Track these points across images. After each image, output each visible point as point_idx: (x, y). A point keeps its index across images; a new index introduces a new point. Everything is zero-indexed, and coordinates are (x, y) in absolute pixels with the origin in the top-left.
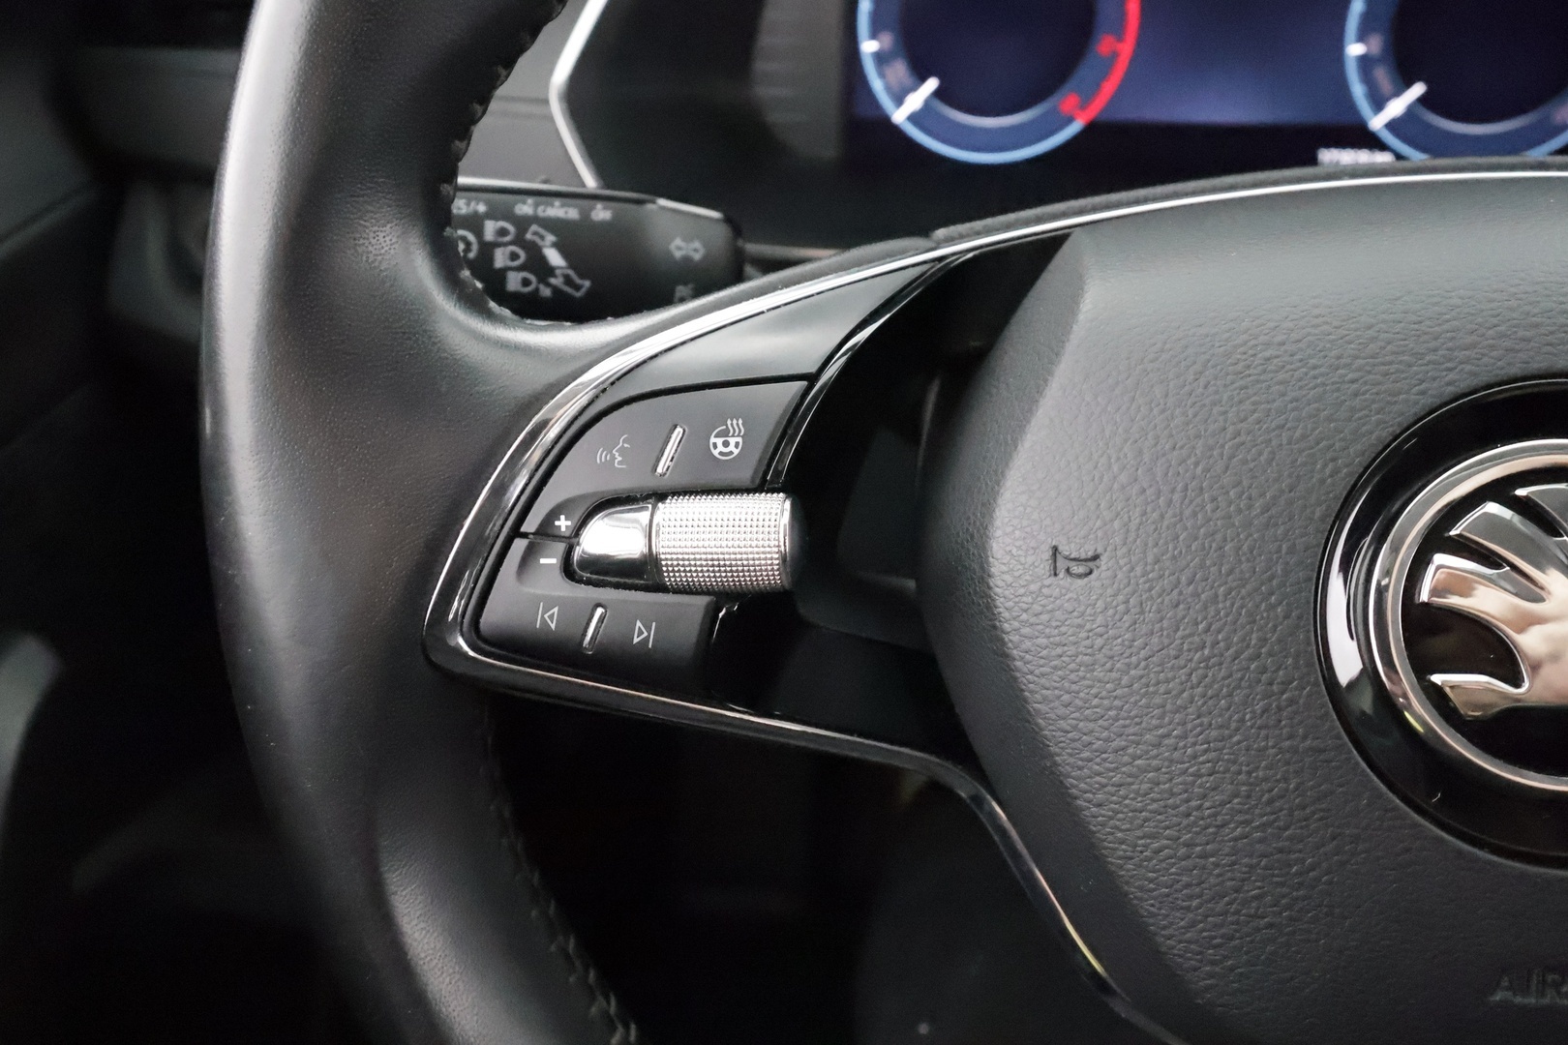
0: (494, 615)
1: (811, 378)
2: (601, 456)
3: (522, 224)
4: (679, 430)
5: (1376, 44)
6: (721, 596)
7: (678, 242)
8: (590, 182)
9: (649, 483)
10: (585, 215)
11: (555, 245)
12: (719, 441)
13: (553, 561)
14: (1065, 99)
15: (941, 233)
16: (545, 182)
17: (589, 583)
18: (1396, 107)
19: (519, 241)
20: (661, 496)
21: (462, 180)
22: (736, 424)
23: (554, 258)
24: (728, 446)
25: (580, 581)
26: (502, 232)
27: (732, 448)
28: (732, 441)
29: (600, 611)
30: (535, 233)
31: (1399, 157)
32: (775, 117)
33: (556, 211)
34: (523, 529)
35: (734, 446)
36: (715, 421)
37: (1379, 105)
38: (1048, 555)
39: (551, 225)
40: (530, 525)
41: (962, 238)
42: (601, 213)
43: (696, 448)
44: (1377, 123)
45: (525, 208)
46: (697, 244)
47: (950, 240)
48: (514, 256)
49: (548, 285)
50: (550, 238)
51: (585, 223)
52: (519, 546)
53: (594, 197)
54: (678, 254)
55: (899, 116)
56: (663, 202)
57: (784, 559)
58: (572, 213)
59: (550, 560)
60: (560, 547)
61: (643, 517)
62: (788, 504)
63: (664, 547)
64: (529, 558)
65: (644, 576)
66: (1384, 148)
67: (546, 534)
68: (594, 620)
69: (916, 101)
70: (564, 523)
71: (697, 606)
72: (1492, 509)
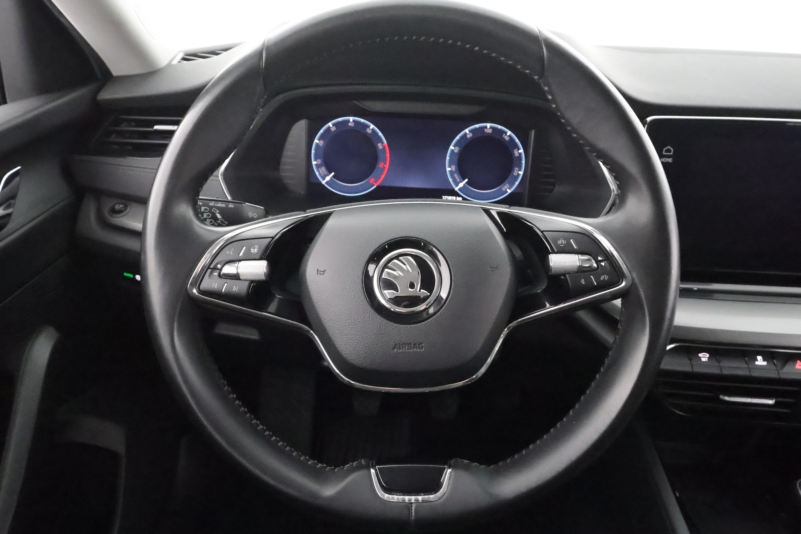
0: (202, 287)
1: (273, 238)
2: (228, 252)
3: (211, 207)
4: (245, 248)
5: (454, 168)
6: (252, 281)
7: (250, 213)
8: (229, 198)
9: (238, 258)
10: (227, 206)
11: (219, 213)
12: (253, 250)
13: (217, 274)
14: (371, 179)
15: (308, 211)
16: (217, 198)
17: (224, 278)
18: (461, 185)
19: (210, 212)
20: (240, 261)
21: (200, 197)
22: (257, 246)
23: (219, 216)
24: (255, 250)
25: (222, 278)
26: (206, 209)
27: (255, 251)
28: (256, 250)
29: (226, 284)
30: (214, 210)
31: (464, 199)
32: (287, 181)
33: (220, 205)
34: (210, 267)
35: (256, 251)
36: (253, 246)
37: (457, 185)
38: (316, 271)
39: (218, 208)
40: (212, 266)
41: (313, 212)
42: (231, 206)
43: (248, 251)
44: (456, 189)
45: (212, 204)
46: (255, 214)
47: (310, 212)
48: (208, 215)
49: (217, 223)
50: (218, 211)
51: (227, 208)
52: (209, 271)
53: (229, 202)
54: (250, 216)
55: (323, 182)
56: (247, 203)
57: (265, 273)
58: (224, 206)
59: (216, 274)
60: (218, 271)
61: (236, 265)
62: (266, 262)
63: (240, 271)
64: (211, 273)
65: (236, 277)
66: (460, 196)
67: (215, 268)
68: (225, 287)
69: (328, 178)
70: (219, 266)
71: (247, 283)
72: (395, 261)
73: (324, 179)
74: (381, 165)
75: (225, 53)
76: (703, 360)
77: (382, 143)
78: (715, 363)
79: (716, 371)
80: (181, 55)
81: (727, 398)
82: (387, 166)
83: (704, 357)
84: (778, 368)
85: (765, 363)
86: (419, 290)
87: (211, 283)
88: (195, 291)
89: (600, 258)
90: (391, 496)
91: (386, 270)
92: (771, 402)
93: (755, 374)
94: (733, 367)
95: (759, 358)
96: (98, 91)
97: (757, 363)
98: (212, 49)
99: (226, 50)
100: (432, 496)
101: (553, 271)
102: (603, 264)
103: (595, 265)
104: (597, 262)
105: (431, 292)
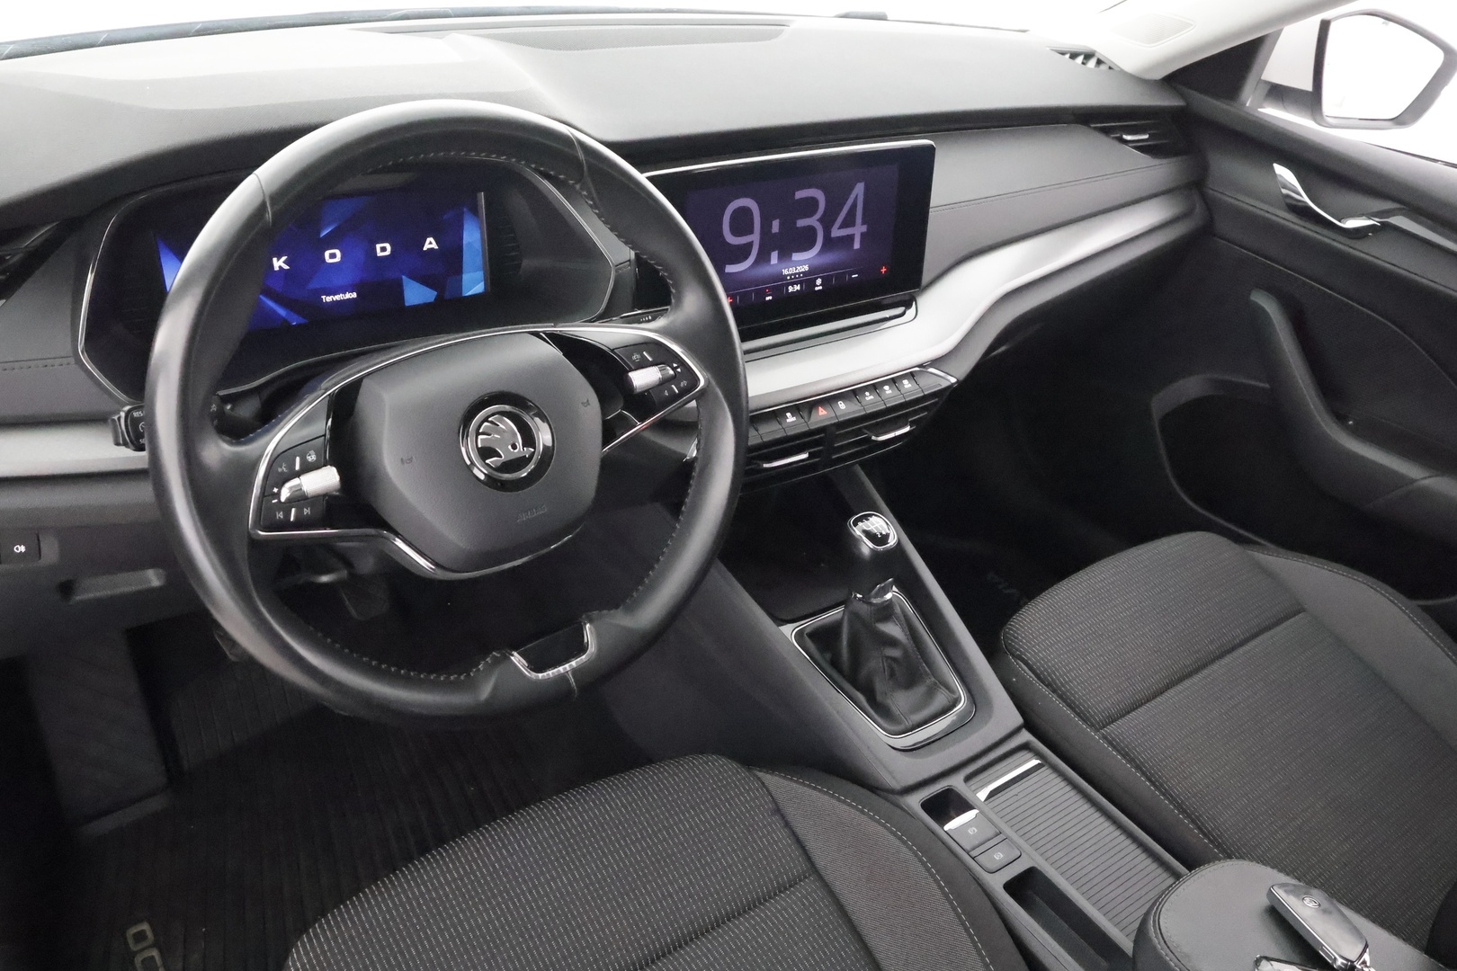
1: (325, 436)
2: (279, 471)
4: (297, 458)
12: (309, 457)
13: (276, 501)
20: (299, 475)
22: (312, 452)
24: (312, 458)
28: (313, 456)
29: (293, 509)
34: (266, 495)
35: (314, 458)
43: (304, 461)
47: (330, 388)
52: (265, 499)
57: (337, 480)
62: (336, 467)
72: (486, 424)
81: (768, 466)
84: (806, 420)
85: (794, 419)
86: (521, 451)
89: (675, 365)
90: (545, 674)
91: (480, 437)
92: (804, 456)
94: (770, 432)
95: (788, 414)
97: (788, 421)
100: (584, 657)
101: (638, 391)
102: (679, 370)
103: (671, 372)
104: (674, 369)
105: (535, 448)
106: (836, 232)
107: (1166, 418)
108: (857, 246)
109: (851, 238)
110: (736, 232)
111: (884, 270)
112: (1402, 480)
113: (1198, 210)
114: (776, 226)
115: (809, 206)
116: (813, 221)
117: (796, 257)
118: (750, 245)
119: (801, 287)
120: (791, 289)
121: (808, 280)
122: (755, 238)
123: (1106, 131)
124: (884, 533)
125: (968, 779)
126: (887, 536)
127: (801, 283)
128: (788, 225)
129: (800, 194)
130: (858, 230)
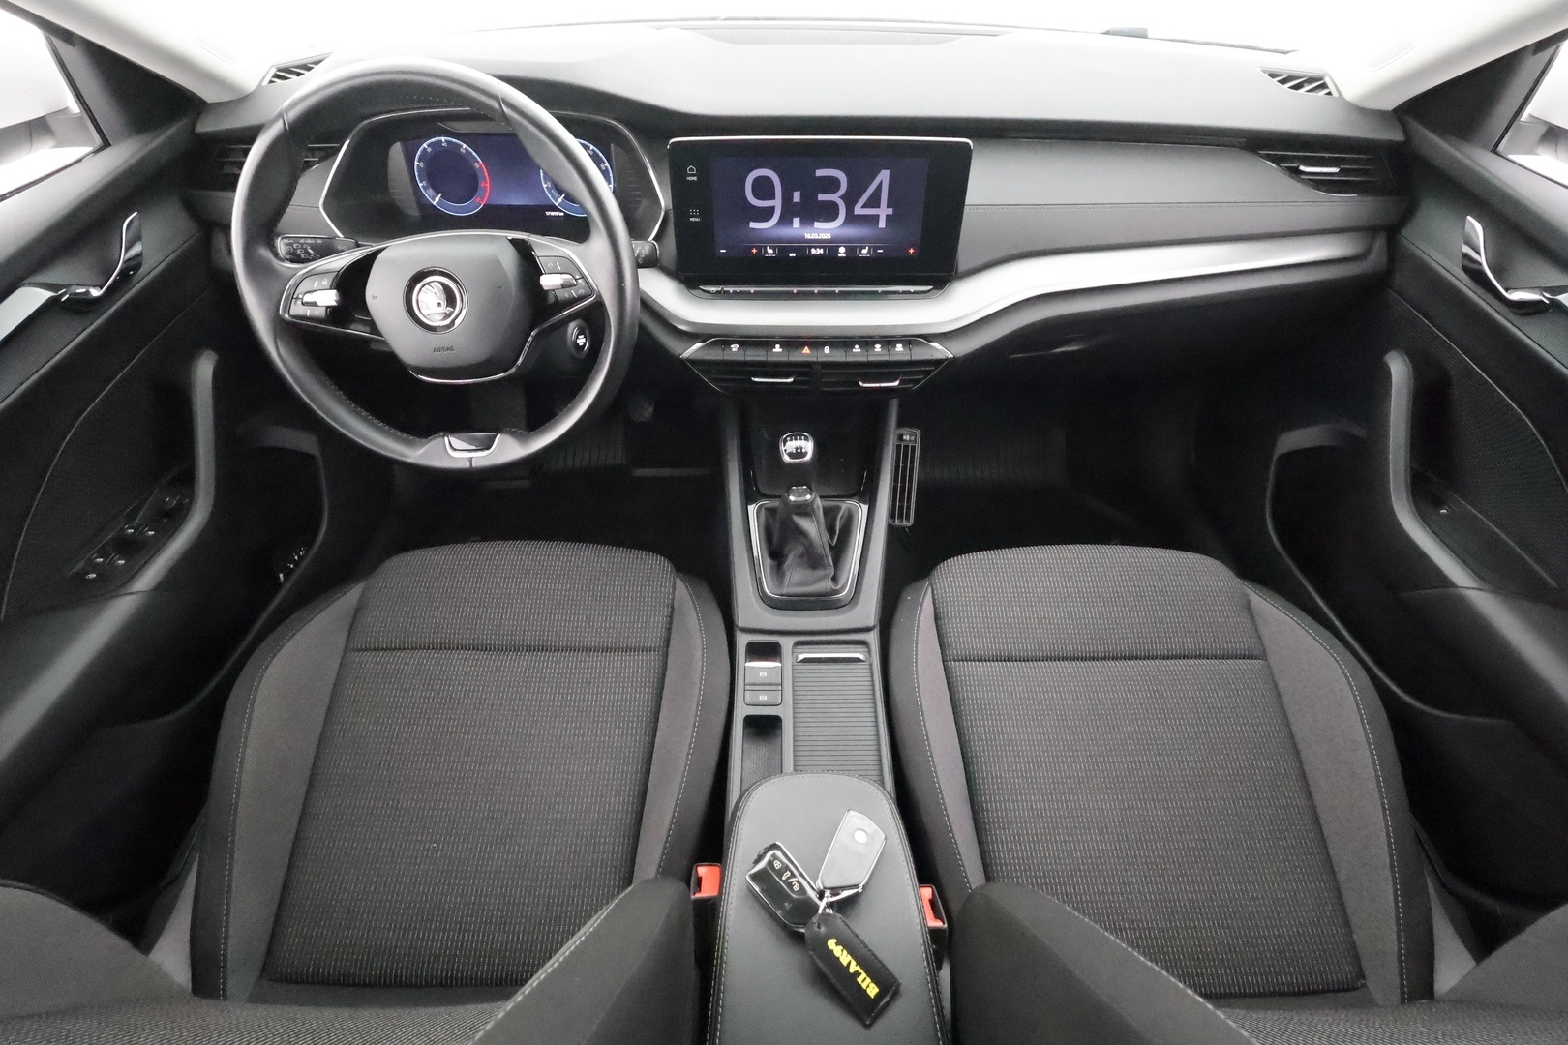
0: (291, 313)
2: (304, 285)
3: (302, 244)
4: (317, 280)
5: (549, 184)
6: (327, 307)
7: (339, 246)
9: (313, 289)
11: (310, 248)
12: (323, 282)
14: (476, 199)
17: (306, 305)
18: (560, 200)
19: (302, 248)
20: (315, 291)
23: (310, 250)
24: (325, 283)
25: (304, 305)
26: (298, 246)
29: (309, 310)
33: (309, 241)
34: (294, 298)
37: (556, 201)
39: (309, 244)
42: (319, 241)
44: (556, 204)
46: (344, 247)
48: (302, 251)
52: (294, 300)
54: (340, 249)
55: (434, 203)
57: (337, 301)
59: (299, 302)
60: (301, 300)
61: (313, 295)
62: (337, 292)
63: (317, 300)
64: (295, 302)
65: (314, 304)
66: (562, 211)
67: (297, 298)
68: (308, 312)
69: (437, 199)
70: (300, 296)
71: (324, 308)
73: (434, 200)
74: (482, 184)
75: (316, 67)
76: (734, 350)
77: (478, 162)
78: (742, 352)
79: (742, 358)
80: (273, 71)
81: (756, 380)
82: (488, 185)
83: (735, 348)
84: (793, 353)
85: (781, 350)
87: (298, 309)
88: (286, 316)
90: (458, 454)
92: (790, 380)
93: (775, 359)
94: (756, 355)
95: (777, 346)
96: (194, 124)
97: (775, 350)
98: (304, 62)
99: (317, 63)
100: (486, 453)
101: (545, 288)
103: (574, 282)
104: (576, 279)
105: (454, 309)
106: (858, 210)
107: (1288, 457)
108: (882, 224)
109: (876, 218)
110: (758, 195)
111: (911, 251)
112: (1444, 581)
113: (1373, 257)
114: (797, 197)
115: (832, 185)
116: (834, 197)
117: (818, 225)
118: (772, 210)
119: (824, 251)
120: (813, 251)
121: (831, 246)
122: (777, 203)
123: (1277, 160)
124: (804, 451)
125: (798, 644)
126: (806, 454)
127: (824, 248)
128: (809, 197)
129: (820, 173)
130: (883, 212)
